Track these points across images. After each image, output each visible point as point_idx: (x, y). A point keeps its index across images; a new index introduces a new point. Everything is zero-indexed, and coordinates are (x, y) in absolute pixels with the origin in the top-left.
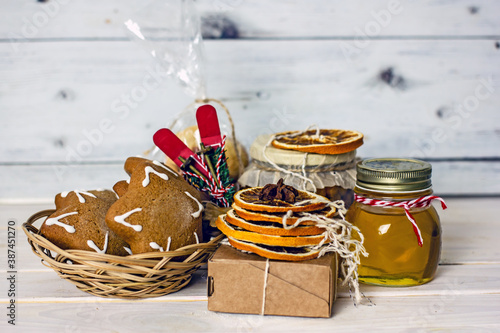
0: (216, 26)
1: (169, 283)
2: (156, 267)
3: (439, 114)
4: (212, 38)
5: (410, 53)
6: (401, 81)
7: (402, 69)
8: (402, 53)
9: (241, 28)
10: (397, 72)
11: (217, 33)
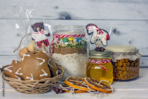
0: (64, 16)
1: (41, 90)
2: (34, 84)
3: (130, 43)
4: (63, 19)
5: (121, 24)
6: (118, 32)
7: (119, 29)
8: (119, 24)
9: (71, 17)
10: (117, 30)
11: (64, 18)
